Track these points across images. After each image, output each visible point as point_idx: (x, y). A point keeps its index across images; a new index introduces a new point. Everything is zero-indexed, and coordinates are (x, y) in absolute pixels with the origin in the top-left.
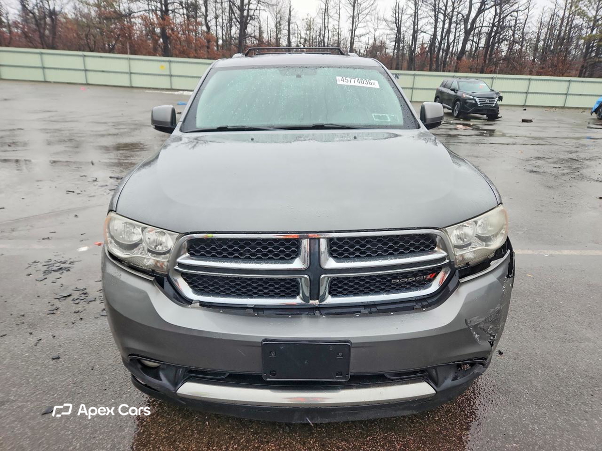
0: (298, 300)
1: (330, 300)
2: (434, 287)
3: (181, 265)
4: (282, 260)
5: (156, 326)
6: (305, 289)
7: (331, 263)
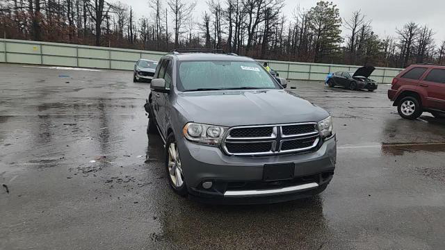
0: (271, 152)
1: (281, 151)
2: (315, 145)
3: (227, 140)
4: (267, 136)
5: (223, 164)
6: (274, 148)
7: (284, 136)
